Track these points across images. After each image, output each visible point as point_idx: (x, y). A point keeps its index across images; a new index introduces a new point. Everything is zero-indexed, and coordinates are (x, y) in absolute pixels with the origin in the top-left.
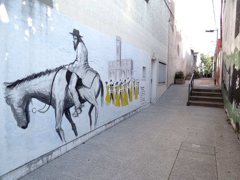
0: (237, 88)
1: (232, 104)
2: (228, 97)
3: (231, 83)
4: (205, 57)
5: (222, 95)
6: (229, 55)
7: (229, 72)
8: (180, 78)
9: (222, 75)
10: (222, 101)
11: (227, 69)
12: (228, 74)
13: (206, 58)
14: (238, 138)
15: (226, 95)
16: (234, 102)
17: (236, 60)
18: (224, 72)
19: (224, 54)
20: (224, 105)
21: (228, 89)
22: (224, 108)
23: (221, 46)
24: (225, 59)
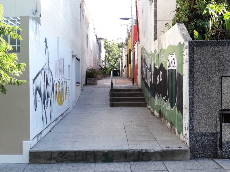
0: (158, 83)
1: (155, 98)
2: (151, 93)
3: (152, 79)
4: (109, 43)
5: (143, 94)
6: (149, 53)
7: (150, 70)
8: (93, 78)
9: (142, 73)
10: (144, 100)
11: (147, 67)
12: (149, 71)
13: (111, 45)
14: (161, 121)
15: (148, 92)
16: (156, 96)
17: (156, 60)
18: (144, 69)
19: (143, 49)
20: (146, 104)
21: (150, 86)
22: (146, 106)
23: (138, 38)
24: (145, 56)
